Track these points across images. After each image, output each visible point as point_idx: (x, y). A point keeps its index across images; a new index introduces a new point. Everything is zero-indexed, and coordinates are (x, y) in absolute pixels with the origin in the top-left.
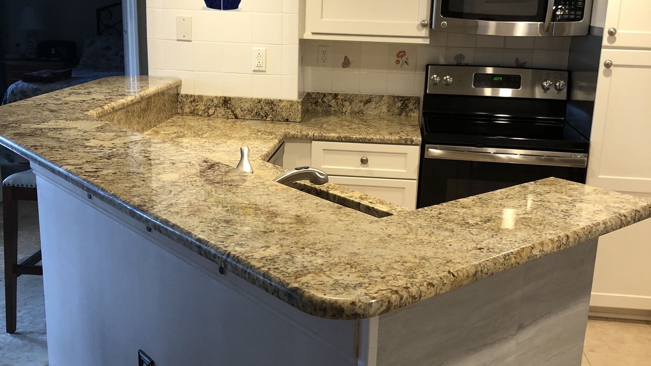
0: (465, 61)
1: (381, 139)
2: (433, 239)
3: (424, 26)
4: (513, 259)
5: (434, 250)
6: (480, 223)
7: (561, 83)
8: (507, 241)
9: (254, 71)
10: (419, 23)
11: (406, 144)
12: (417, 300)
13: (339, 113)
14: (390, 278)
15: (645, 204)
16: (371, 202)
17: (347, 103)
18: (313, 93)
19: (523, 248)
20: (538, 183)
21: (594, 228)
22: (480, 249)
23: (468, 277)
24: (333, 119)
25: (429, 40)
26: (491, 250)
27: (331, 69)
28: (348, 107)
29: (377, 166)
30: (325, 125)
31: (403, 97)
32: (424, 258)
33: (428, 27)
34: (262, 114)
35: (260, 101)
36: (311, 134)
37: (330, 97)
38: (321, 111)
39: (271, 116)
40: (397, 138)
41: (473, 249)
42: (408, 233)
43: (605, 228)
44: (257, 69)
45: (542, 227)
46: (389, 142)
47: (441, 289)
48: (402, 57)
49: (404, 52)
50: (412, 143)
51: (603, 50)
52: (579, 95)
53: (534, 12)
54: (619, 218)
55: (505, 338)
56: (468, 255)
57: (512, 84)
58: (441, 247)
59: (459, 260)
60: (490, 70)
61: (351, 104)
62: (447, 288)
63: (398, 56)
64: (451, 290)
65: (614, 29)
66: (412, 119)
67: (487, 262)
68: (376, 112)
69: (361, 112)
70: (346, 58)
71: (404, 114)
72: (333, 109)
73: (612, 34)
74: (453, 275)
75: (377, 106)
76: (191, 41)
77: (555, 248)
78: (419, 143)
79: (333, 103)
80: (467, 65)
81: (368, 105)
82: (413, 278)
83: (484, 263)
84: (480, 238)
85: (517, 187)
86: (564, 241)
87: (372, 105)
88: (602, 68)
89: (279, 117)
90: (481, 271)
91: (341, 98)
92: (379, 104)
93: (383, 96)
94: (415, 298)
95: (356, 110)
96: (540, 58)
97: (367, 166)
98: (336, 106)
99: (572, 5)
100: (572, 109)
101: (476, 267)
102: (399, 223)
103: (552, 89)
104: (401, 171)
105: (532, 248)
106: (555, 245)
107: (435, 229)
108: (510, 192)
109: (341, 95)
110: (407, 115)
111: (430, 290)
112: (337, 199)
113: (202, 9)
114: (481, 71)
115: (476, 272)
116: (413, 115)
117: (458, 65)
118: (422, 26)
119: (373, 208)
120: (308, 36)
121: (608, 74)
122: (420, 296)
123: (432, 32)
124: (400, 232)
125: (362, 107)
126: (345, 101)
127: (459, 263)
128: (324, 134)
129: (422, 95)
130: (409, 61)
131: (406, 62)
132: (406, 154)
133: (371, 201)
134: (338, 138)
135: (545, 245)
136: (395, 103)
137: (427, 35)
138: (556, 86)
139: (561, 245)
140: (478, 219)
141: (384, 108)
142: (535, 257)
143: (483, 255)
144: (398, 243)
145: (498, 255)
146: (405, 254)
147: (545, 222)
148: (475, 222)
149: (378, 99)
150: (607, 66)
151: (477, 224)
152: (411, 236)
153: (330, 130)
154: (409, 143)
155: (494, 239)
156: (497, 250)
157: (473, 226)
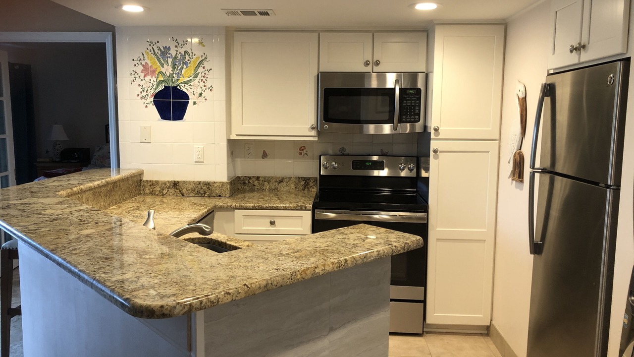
0: (346, 152)
1: (283, 207)
2: (250, 264)
3: (313, 128)
4: (299, 276)
5: (245, 271)
6: (290, 253)
7: (412, 166)
8: (300, 264)
9: (195, 162)
10: (310, 126)
11: (301, 210)
12: (215, 304)
13: (261, 190)
14: (199, 290)
17: (266, 183)
18: (242, 177)
19: (308, 268)
21: (369, 254)
22: (277, 269)
23: (260, 288)
24: (256, 193)
25: (317, 138)
26: (285, 270)
27: (254, 159)
28: (267, 186)
29: (283, 226)
30: (246, 199)
31: (305, 178)
32: (233, 277)
33: (316, 128)
34: (202, 192)
35: (199, 183)
36: (234, 205)
37: (254, 179)
38: (247, 189)
39: (208, 193)
40: (295, 205)
41: (272, 270)
42: (235, 261)
43: (379, 254)
44: (198, 160)
45: (331, 254)
46: (289, 208)
47: (237, 296)
48: (303, 150)
49: (304, 146)
50: (306, 209)
51: (432, 142)
52: (424, 174)
53: (386, 117)
55: (318, 338)
56: (267, 273)
57: (378, 167)
58: (251, 269)
59: (257, 277)
60: (375, 158)
61: (269, 183)
62: (242, 295)
63: (300, 150)
64: (245, 297)
65: (438, 127)
66: (312, 192)
68: (287, 189)
69: (276, 189)
70: (264, 152)
71: (306, 189)
72: (256, 187)
73: (436, 130)
74: (248, 287)
75: (287, 184)
76: (150, 143)
77: (335, 268)
78: (310, 209)
79: (256, 183)
80: (348, 155)
81: (282, 184)
82: (216, 289)
83: (274, 278)
84: (283, 263)
85: (333, 231)
86: (343, 263)
87: (284, 184)
88: (432, 154)
89: (214, 194)
90: (271, 284)
91: (262, 180)
92: (289, 183)
93: (291, 177)
94: (214, 303)
95: (273, 188)
96: (397, 149)
97: (275, 226)
98: (258, 185)
99: (412, 112)
100: (420, 184)
101: (267, 281)
103: (406, 170)
104: (299, 229)
105: (316, 268)
106: (335, 266)
107: (256, 258)
109: (262, 177)
110: (308, 190)
111: (226, 297)
113: (158, 121)
114: (369, 158)
115: (267, 284)
116: (313, 190)
117: (342, 154)
118: (311, 128)
120: (233, 137)
121: (436, 158)
122: (218, 302)
123: (319, 134)
124: (230, 261)
125: (277, 185)
126: (265, 181)
128: (243, 205)
129: (318, 176)
130: (308, 153)
131: (306, 154)
132: (302, 217)
134: (253, 206)
135: (326, 266)
136: (300, 182)
137: (316, 135)
138: (408, 168)
139: (340, 266)
140: (291, 251)
141: (293, 186)
142: (318, 274)
143: (276, 273)
144: (222, 268)
145: (288, 273)
146: (221, 275)
147: (336, 251)
148: (287, 253)
149: (288, 180)
150: (435, 152)
151: (288, 254)
152: (235, 263)
153: (249, 202)
154: (304, 209)
155: (292, 263)
156: (289, 270)
157: (284, 255)
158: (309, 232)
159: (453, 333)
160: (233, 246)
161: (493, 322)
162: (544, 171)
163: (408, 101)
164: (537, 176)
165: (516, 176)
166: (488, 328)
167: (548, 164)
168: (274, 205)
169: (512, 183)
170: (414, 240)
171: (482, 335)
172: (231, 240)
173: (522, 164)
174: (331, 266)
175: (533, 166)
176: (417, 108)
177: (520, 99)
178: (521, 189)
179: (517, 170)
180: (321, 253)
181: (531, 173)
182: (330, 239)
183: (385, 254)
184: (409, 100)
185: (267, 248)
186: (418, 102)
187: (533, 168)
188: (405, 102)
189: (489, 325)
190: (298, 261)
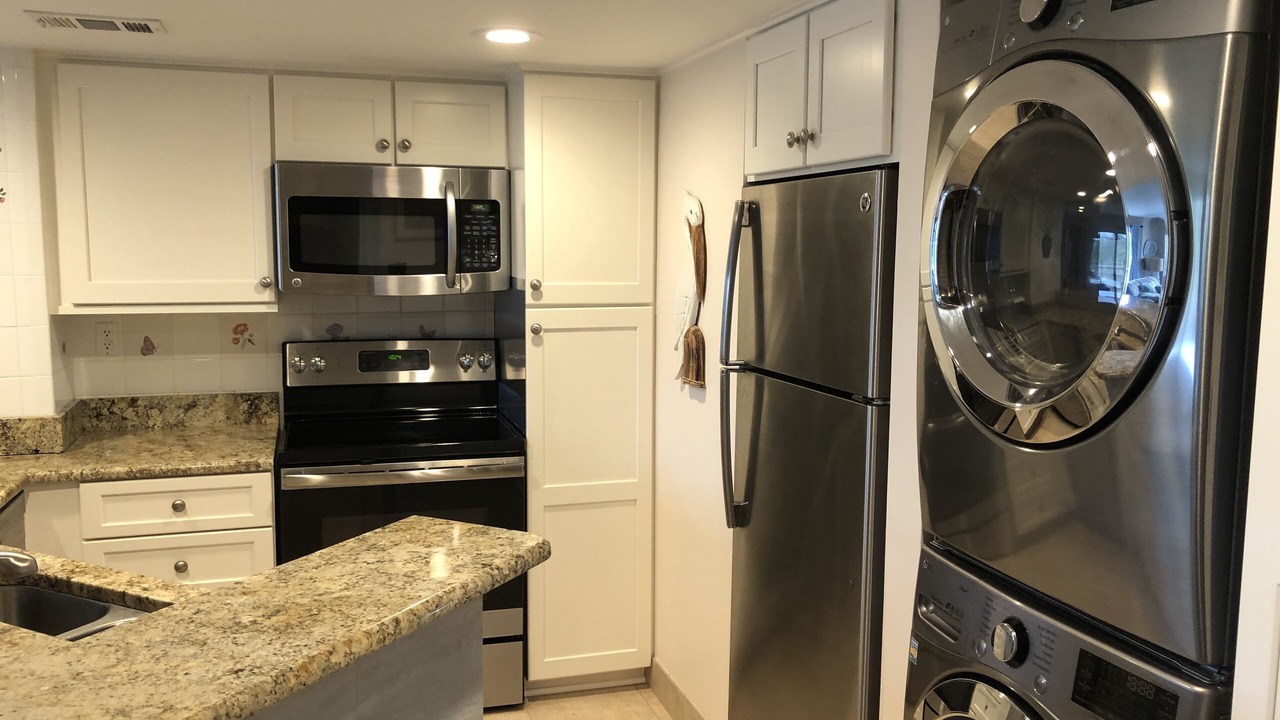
0: (343, 335)
1: (204, 468)
2: (162, 666)
3: (266, 286)
4: (293, 680)
5: (152, 690)
6: (259, 620)
7: (485, 358)
8: (290, 648)
10: (258, 281)
11: (248, 472)
13: (142, 429)
15: (533, 543)
16: (145, 589)
17: (155, 412)
18: (92, 400)
19: (313, 657)
20: (387, 530)
21: (445, 597)
22: (236, 672)
24: (131, 440)
25: (276, 306)
26: (256, 670)
27: (122, 358)
28: (156, 418)
29: (204, 512)
30: (108, 453)
31: (250, 395)
32: (121, 712)
33: (273, 286)
36: (76, 471)
37: (123, 405)
38: (109, 429)
40: (232, 463)
41: (224, 675)
45: (361, 610)
46: (218, 471)
48: (242, 332)
49: (245, 325)
50: (258, 469)
51: (527, 310)
52: (510, 374)
53: (431, 261)
54: (488, 573)
56: (211, 687)
57: (417, 364)
58: (167, 682)
59: (188, 703)
60: (402, 345)
61: (161, 412)
63: (235, 331)
65: (538, 281)
66: (268, 427)
67: (239, 696)
68: (207, 421)
69: (181, 424)
70: (147, 339)
71: (254, 421)
72: (129, 424)
73: (536, 287)
75: (208, 411)
77: (374, 644)
78: (269, 468)
79: (129, 413)
80: (347, 340)
81: (193, 411)
83: (234, 699)
84: (246, 650)
85: (351, 543)
86: (391, 630)
87: (200, 411)
88: (529, 335)
89: (20, 448)
90: (227, 714)
91: (143, 404)
92: (211, 408)
93: (216, 396)
95: (172, 421)
96: (456, 324)
97: (186, 514)
98: (135, 418)
99: (484, 250)
100: (504, 392)
101: (217, 710)
103: (475, 366)
104: (244, 516)
105: (331, 653)
106: (374, 639)
107: (174, 645)
108: (335, 553)
109: (144, 399)
110: (259, 422)
114: (389, 345)
115: (215, 718)
116: (269, 421)
117: (334, 339)
118: (262, 285)
119: (147, 598)
120: (66, 309)
121: (538, 343)
123: (280, 297)
125: (182, 415)
126: (152, 408)
127: (186, 708)
128: (103, 470)
129: (281, 390)
130: (253, 339)
131: (249, 340)
132: (250, 487)
133: (145, 586)
134: (127, 473)
135: (354, 644)
136: (237, 405)
137: (273, 299)
138: (479, 363)
139: (384, 638)
140: (260, 612)
141: (221, 415)
142: (337, 667)
143: (236, 684)
144: (86, 688)
145: (264, 679)
146: (88, 711)
147: (369, 601)
148: (252, 619)
149: (206, 402)
150: (536, 331)
151: (254, 622)
152: (120, 668)
153: (116, 461)
154: (253, 469)
155: (271, 648)
156: (266, 669)
157: (246, 627)
158: (269, 520)
159: (582, 691)
160: (90, 586)
161: (657, 659)
162: (745, 368)
163: (474, 228)
164: (733, 376)
165: (690, 376)
166: (647, 672)
167: (750, 355)
168: (182, 467)
169: (682, 389)
170: (533, 548)
171: (636, 687)
172: (84, 572)
173: (701, 352)
174: (365, 642)
175: (725, 360)
176: (493, 240)
177: (694, 229)
178: (702, 400)
179: (693, 365)
180: (336, 609)
181: (722, 372)
182: (350, 567)
183: (479, 589)
184: (476, 225)
185: (198, 612)
186: (494, 228)
187: (727, 364)
188: (468, 228)
189: (649, 665)
190: (283, 638)
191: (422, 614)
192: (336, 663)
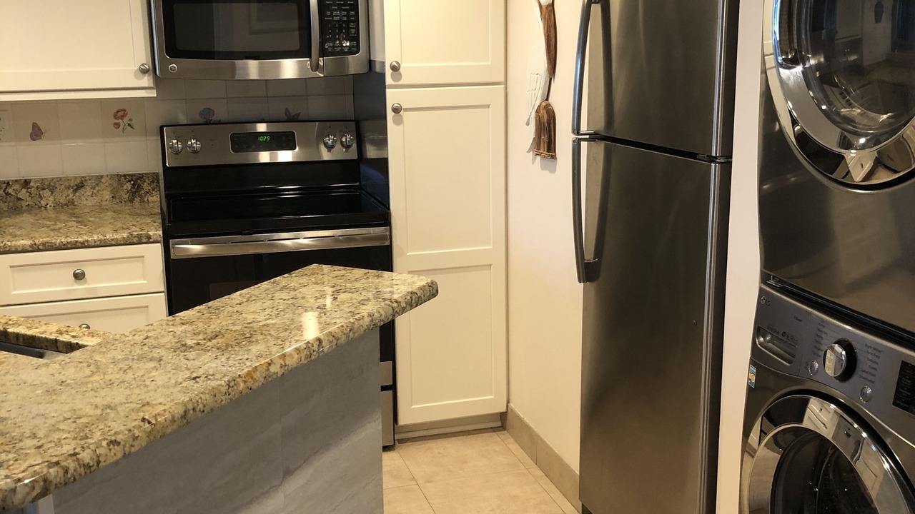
0: (215, 118)
1: (100, 240)
2: (130, 375)
3: (144, 72)
4: (242, 385)
5: (128, 392)
6: (202, 342)
7: (348, 138)
8: (235, 361)
10: (137, 68)
11: (140, 243)
12: (93, 469)
13: (34, 208)
14: (50, 445)
15: (424, 283)
16: (74, 337)
17: (46, 193)
19: (256, 367)
20: (293, 275)
21: (356, 323)
22: (194, 378)
23: (173, 421)
24: (26, 218)
25: (155, 91)
26: (210, 377)
27: (13, 144)
28: (47, 196)
29: (99, 281)
30: (11, 229)
31: (132, 175)
32: (108, 407)
33: (151, 72)
37: (17, 187)
38: (5, 209)
40: (125, 235)
41: (185, 381)
42: (93, 373)
43: (372, 321)
45: (287, 333)
46: (113, 243)
47: (132, 446)
48: (122, 117)
49: (124, 110)
50: (149, 240)
51: (388, 91)
52: (371, 152)
53: (295, 44)
54: (389, 305)
55: (264, 494)
56: (177, 389)
57: (284, 145)
58: (138, 386)
59: (161, 400)
60: (262, 128)
61: (52, 193)
62: (143, 442)
63: (116, 117)
64: (149, 444)
65: (397, 63)
66: (151, 205)
67: (201, 395)
68: (96, 200)
69: (70, 203)
70: (35, 125)
71: (138, 199)
73: (395, 69)
74: (149, 423)
75: (95, 191)
77: (303, 359)
78: (159, 239)
79: (23, 194)
80: (219, 123)
81: (81, 191)
82: (87, 438)
83: (198, 398)
84: (198, 363)
85: (265, 285)
86: (315, 347)
87: (87, 191)
88: (390, 114)
90: (194, 409)
91: (35, 186)
92: (97, 188)
93: (102, 177)
94: (90, 467)
95: (62, 200)
96: (318, 107)
97: (86, 282)
98: (29, 199)
99: (344, 34)
100: (366, 170)
101: (185, 405)
102: (81, 362)
103: (338, 146)
104: (138, 283)
105: (270, 364)
106: (303, 355)
107: (135, 361)
108: (253, 292)
109: (36, 181)
110: (142, 201)
111: (113, 451)
112: (21, 339)
114: (249, 129)
115: (185, 411)
116: (151, 199)
117: (206, 123)
118: (142, 72)
119: (77, 344)
121: (399, 121)
122: (98, 462)
123: (158, 82)
124: (81, 375)
125: (71, 195)
126: (43, 189)
127: (160, 404)
128: (9, 243)
129: (160, 170)
130: (133, 123)
131: (129, 125)
132: (143, 257)
133: (74, 334)
134: (31, 246)
135: (287, 358)
136: (121, 185)
137: (152, 85)
138: (342, 142)
139: (311, 354)
140: (201, 337)
141: (107, 195)
142: (275, 376)
143: (197, 387)
144: (73, 391)
145: (219, 383)
146: (81, 406)
147: (292, 327)
148: (195, 342)
149: (93, 182)
150: (396, 110)
151: (198, 344)
152: (96, 378)
153: (19, 236)
154: (144, 240)
155: (218, 362)
156: (218, 376)
157: (192, 347)
158: (161, 286)
161: (512, 405)
162: (594, 137)
163: (335, 13)
164: (584, 145)
165: (542, 148)
166: (503, 416)
167: (600, 125)
168: (80, 239)
169: (534, 161)
170: (424, 286)
171: (494, 429)
172: (17, 324)
173: (552, 125)
174: (296, 356)
175: (577, 130)
176: (352, 25)
177: (544, 8)
178: (553, 170)
179: (544, 138)
180: (266, 333)
181: (574, 141)
182: (269, 303)
183: (382, 318)
184: (336, 10)
185: (147, 337)
186: (353, 13)
187: (578, 134)
188: (328, 13)
189: (504, 410)
190: (227, 355)
191: (339, 336)
192: (274, 373)
